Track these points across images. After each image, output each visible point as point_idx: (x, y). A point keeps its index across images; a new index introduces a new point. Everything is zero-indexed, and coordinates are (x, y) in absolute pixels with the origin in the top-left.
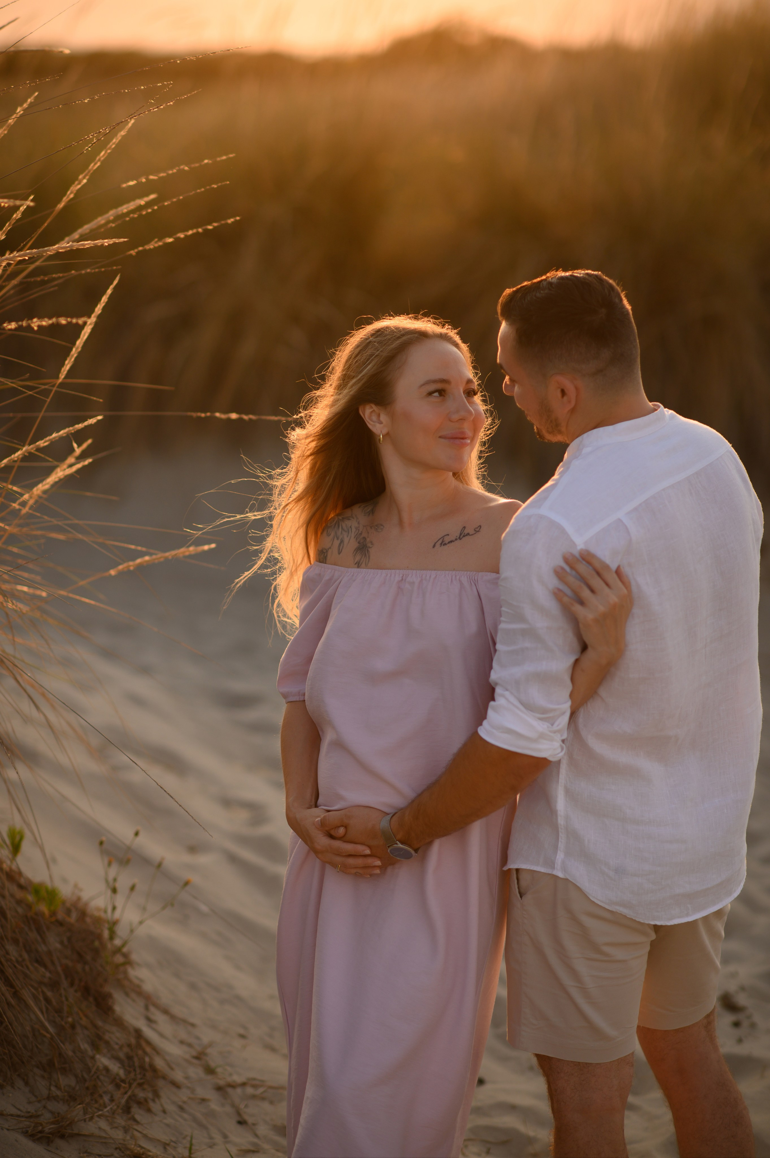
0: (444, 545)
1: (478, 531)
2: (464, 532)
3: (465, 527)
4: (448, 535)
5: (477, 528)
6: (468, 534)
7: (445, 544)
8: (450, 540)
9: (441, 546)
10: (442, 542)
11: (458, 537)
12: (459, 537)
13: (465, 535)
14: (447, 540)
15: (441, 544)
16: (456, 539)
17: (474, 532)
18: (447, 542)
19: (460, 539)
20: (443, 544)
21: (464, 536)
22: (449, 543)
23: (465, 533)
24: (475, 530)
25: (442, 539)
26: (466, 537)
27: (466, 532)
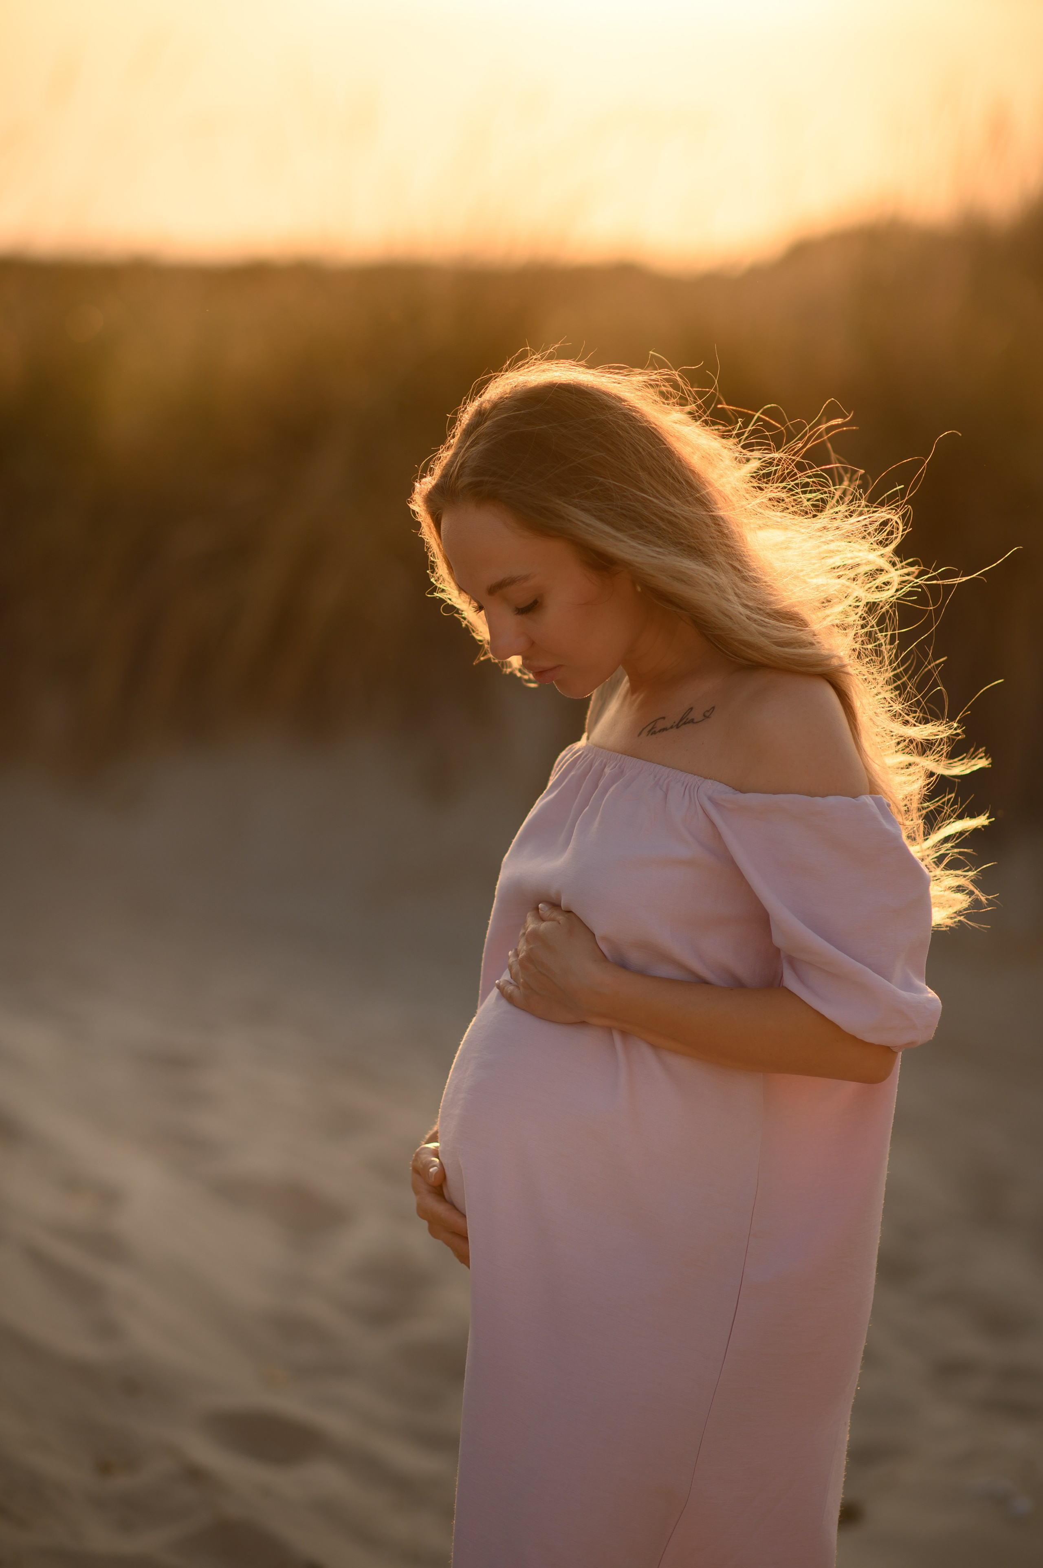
0: (652, 734)
1: (708, 717)
2: (687, 717)
3: (691, 709)
4: (664, 718)
5: (708, 711)
6: (692, 721)
7: (655, 733)
8: (662, 727)
9: (648, 735)
10: (653, 728)
11: (676, 723)
12: (677, 725)
13: (688, 721)
14: (660, 725)
15: (649, 731)
16: (672, 727)
17: (703, 718)
18: (657, 730)
19: (677, 728)
20: (652, 732)
21: (685, 723)
22: (660, 731)
23: (687, 719)
24: (704, 715)
25: (654, 723)
26: (686, 725)
27: (690, 717)
